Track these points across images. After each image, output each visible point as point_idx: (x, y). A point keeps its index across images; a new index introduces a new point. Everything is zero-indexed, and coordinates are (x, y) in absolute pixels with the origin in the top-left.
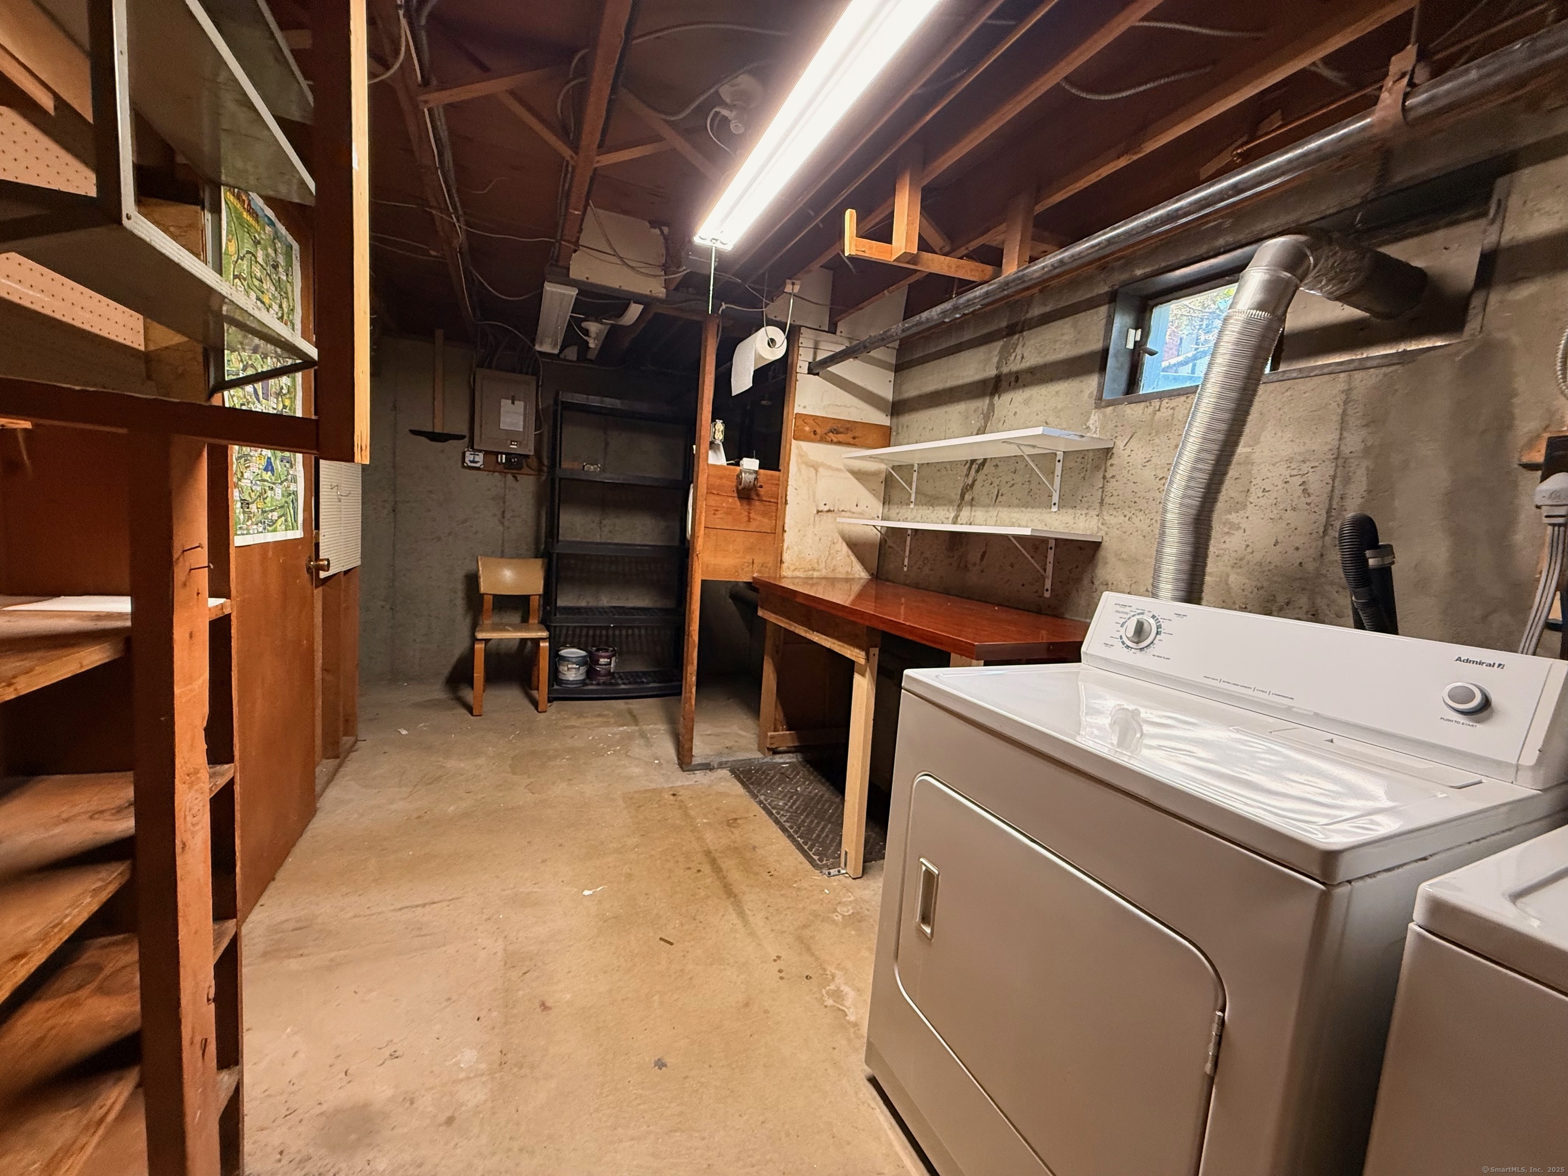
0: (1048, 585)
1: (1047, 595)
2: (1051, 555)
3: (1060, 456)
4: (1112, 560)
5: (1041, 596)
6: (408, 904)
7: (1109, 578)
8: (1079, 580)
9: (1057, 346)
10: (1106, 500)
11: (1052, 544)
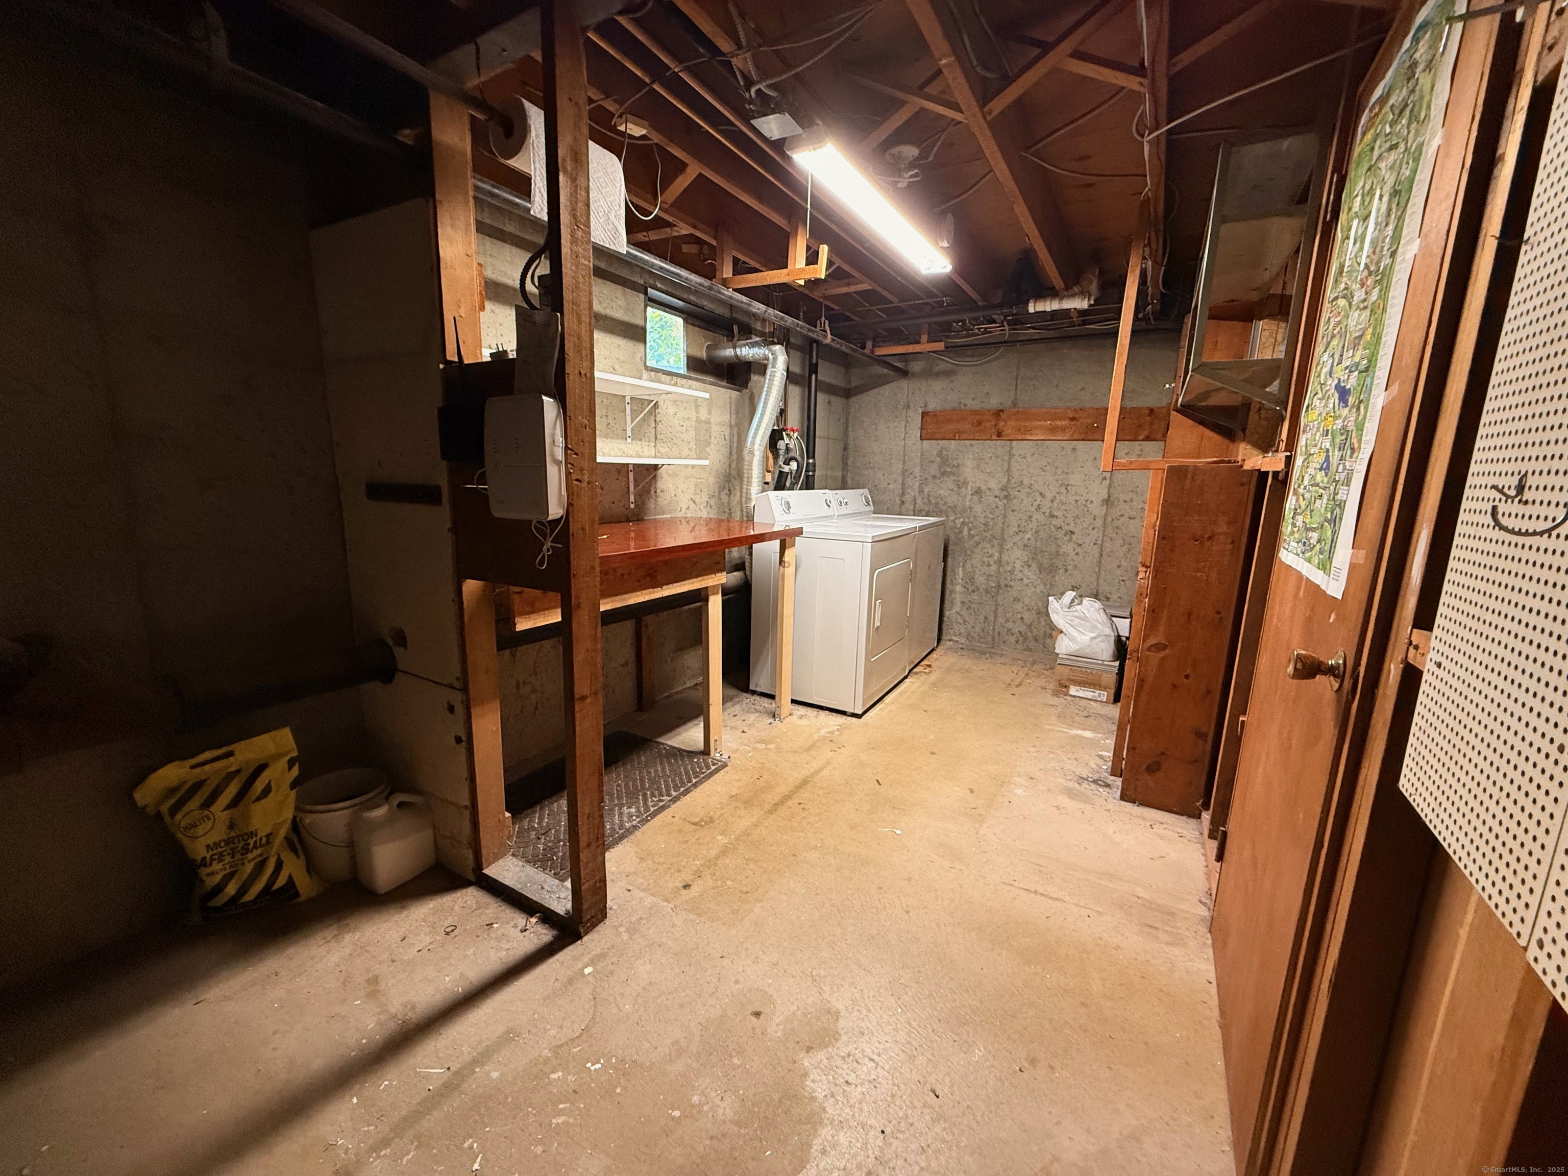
0: (632, 498)
1: (632, 506)
2: (631, 475)
3: (628, 399)
4: (665, 475)
5: (628, 508)
6: (1051, 901)
7: (664, 487)
8: (649, 492)
9: (614, 305)
10: (658, 436)
11: (631, 468)
